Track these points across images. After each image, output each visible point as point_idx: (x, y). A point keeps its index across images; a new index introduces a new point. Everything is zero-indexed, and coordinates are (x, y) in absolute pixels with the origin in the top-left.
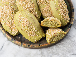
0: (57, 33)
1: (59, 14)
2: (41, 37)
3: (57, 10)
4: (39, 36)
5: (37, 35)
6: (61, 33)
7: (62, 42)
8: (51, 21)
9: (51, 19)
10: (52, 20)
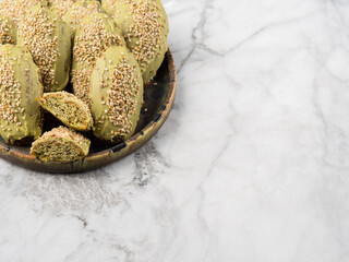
0: (61, 139)
1: (103, 99)
2: (26, 134)
3: (103, 87)
4: (21, 128)
5: (18, 121)
7: (77, 178)
8: (67, 103)
10: (71, 102)
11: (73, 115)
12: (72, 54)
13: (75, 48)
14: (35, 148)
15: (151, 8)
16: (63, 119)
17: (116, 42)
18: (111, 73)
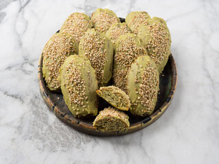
0: (114, 118)
3: (137, 83)
4: (86, 109)
5: (84, 105)
6: (120, 120)
8: (115, 94)
9: (116, 91)
10: (118, 93)
11: (119, 101)
12: (114, 60)
13: (116, 56)
14: (97, 123)
15: (162, 28)
16: (114, 104)
17: (142, 52)
18: (142, 73)
